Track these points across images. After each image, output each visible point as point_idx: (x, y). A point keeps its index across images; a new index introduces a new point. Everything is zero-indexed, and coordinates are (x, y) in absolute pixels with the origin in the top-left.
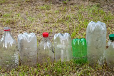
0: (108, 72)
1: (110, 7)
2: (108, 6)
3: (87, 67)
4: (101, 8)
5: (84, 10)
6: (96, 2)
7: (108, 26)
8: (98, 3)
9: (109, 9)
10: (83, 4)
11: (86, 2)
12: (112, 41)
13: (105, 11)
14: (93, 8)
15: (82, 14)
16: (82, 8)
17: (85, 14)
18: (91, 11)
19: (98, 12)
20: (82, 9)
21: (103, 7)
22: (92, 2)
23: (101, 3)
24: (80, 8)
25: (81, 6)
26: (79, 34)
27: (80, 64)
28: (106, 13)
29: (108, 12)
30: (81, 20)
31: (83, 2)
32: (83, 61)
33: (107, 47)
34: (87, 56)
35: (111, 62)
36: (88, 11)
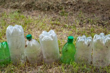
0: (29, 67)
1: (29, 12)
2: (28, 11)
3: (11, 67)
4: (22, 13)
5: (7, 16)
6: (17, 9)
7: (29, 28)
8: (19, 9)
9: (29, 14)
10: (6, 11)
11: (8, 10)
12: (29, 40)
13: (25, 16)
14: (15, 14)
15: (6, 21)
16: (5, 14)
17: (8, 20)
18: (13, 17)
19: (20, 17)
20: (5, 16)
21: (24, 13)
22: (13, 9)
23: (21, 9)
24: (4, 15)
25: (4, 13)
26: (3, 38)
27: (4, 65)
28: (26, 17)
29: (28, 16)
30: (4, 25)
31: (5, 9)
32: (7, 62)
33: (26, 46)
34: (10, 57)
35: (31, 59)
36: (11, 17)
